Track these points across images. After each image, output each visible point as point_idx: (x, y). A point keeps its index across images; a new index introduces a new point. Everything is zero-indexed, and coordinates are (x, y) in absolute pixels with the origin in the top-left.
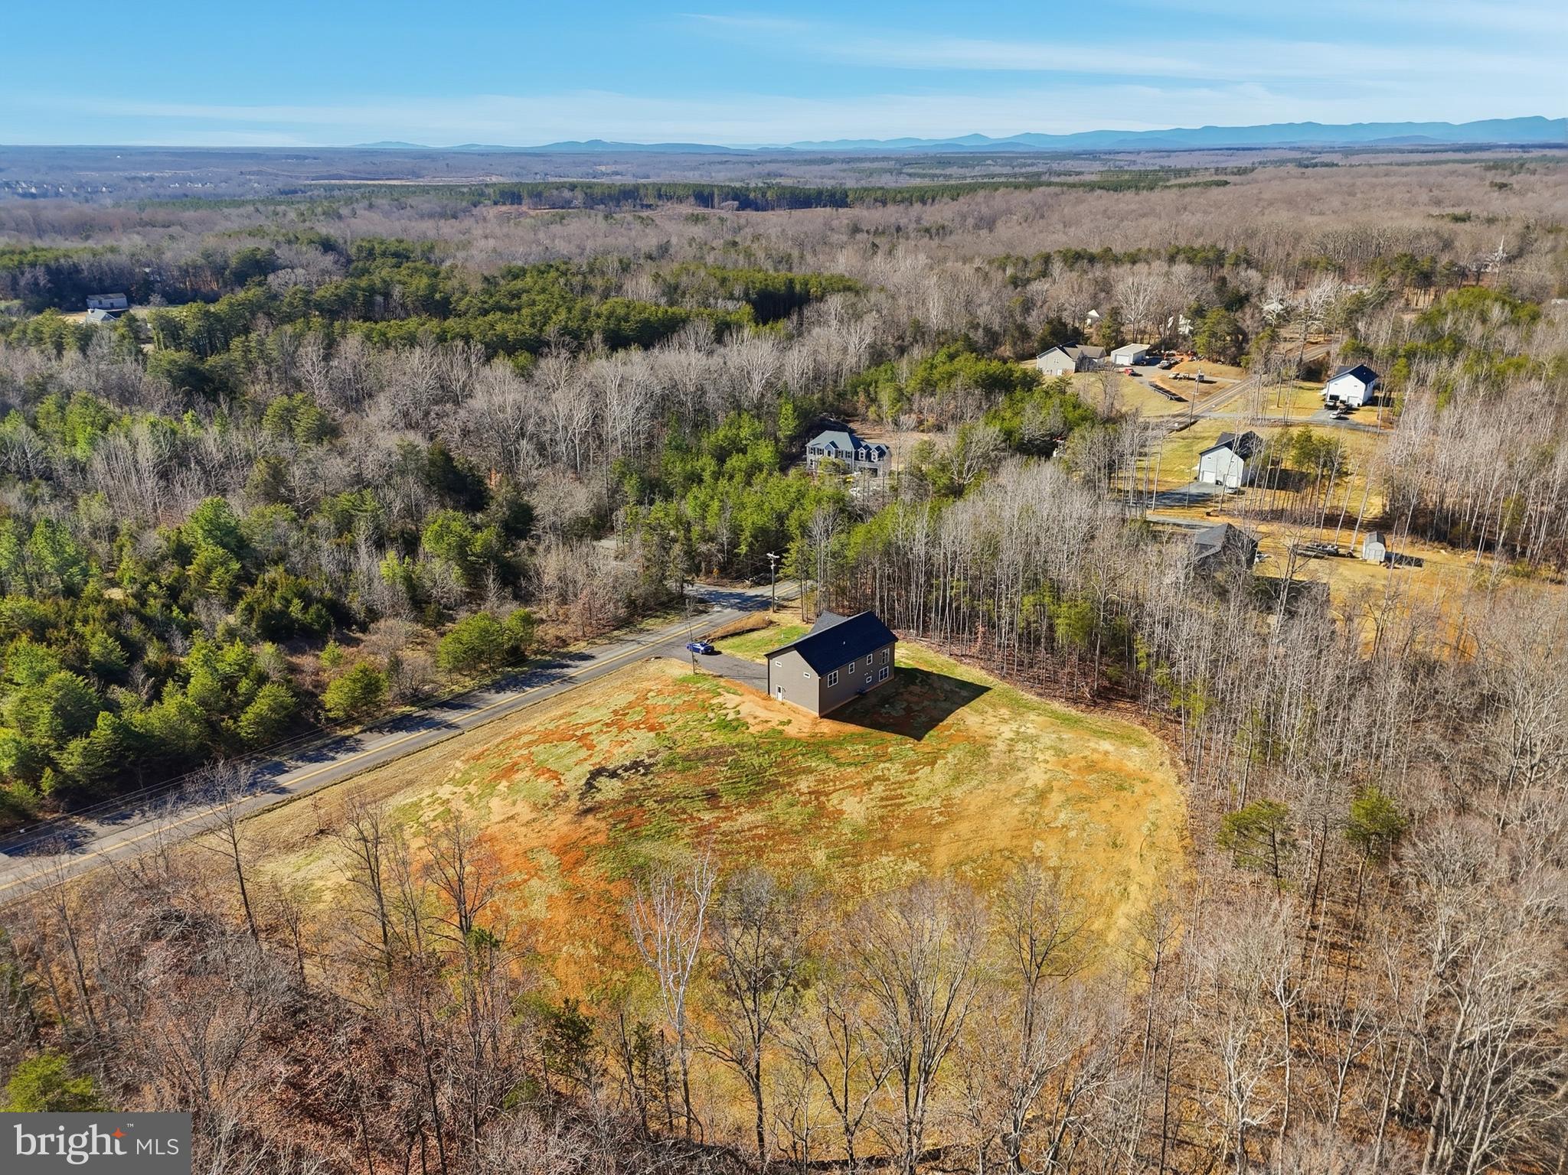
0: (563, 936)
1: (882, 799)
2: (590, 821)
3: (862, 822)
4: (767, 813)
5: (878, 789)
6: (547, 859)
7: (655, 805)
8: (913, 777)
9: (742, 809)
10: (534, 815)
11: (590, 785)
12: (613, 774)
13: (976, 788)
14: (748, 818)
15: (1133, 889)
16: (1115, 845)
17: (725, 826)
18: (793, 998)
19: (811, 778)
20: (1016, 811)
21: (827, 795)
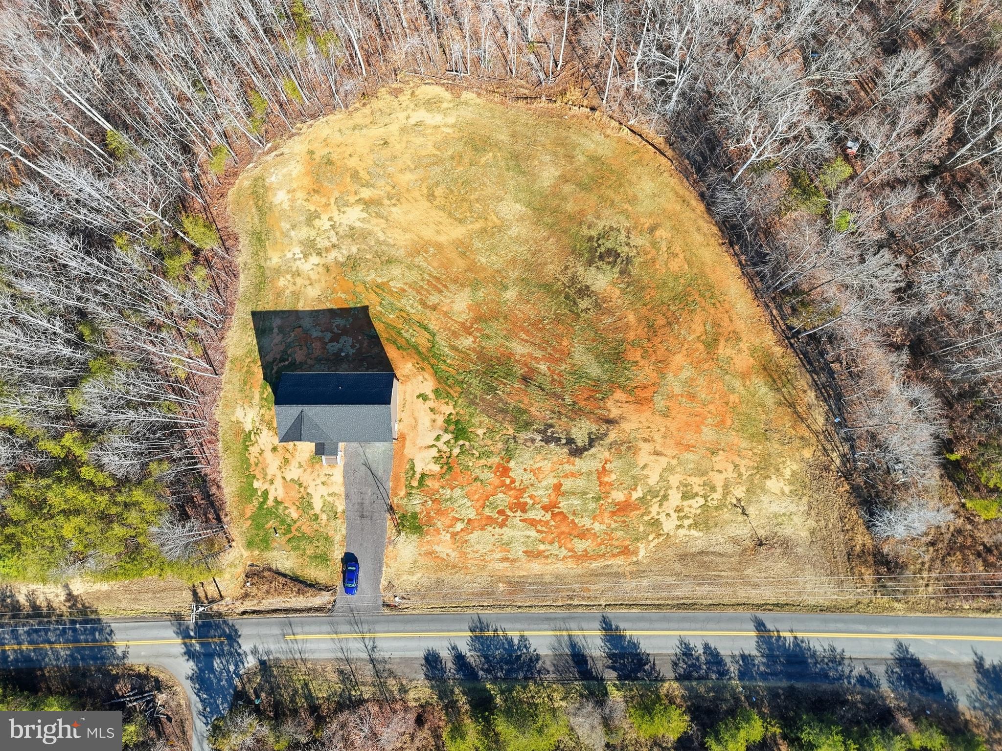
0: (686, 346)
1: (440, 292)
2: (614, 413)
3: (468, 290)
4: (507, 343)
5: (434, 299)
6: (660, 402)
7: (566, 397)
8: (406, 287)
9: (517, 357)
10: (642, 444)
11: (591, 443)
12: (570, 441)
13: (388, 245)
14: (519, 349)
15: (412, 121)
16: (386, 143)
17: (539, 354)
18: (603, 237)
19: (457, 343)
20: (393, 209)
21: (463, 324)
